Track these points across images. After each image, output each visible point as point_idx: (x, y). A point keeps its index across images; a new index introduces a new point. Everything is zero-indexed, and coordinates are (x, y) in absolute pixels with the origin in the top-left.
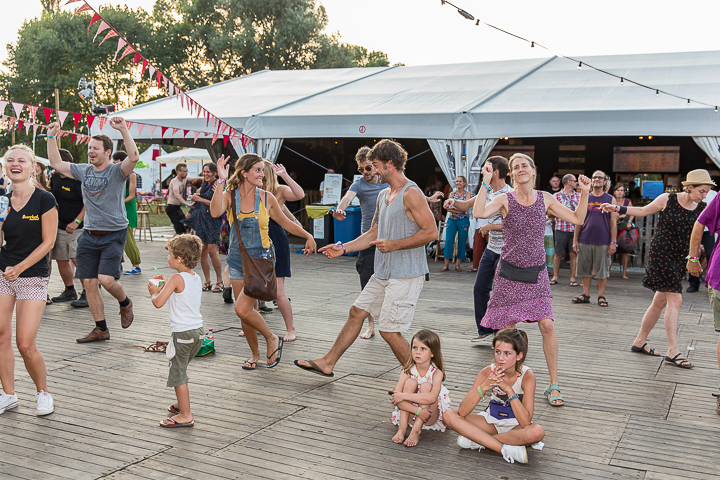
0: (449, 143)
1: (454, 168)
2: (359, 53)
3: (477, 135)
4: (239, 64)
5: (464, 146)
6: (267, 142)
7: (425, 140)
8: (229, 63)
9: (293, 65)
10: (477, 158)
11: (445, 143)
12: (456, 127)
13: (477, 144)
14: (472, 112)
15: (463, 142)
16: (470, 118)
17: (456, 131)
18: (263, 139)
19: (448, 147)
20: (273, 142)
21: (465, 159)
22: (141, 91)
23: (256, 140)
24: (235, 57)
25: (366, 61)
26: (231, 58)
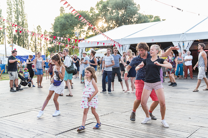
0: (179, 43)
1: (181, 49)
2: (151, 17)
3: (187, 40)
4: (115, 23)
5: (183, 43)
6: (126, 45)
7: (172, 42)
8: (112, 23)
9: (131, 23)
10: (188, 46)
11: (178, 43)
12: (181, 38)
13: (187, 42)
14: (185, 33)
15: (183, 42)
16: (185, 35)
17: (181, 39)
18: (125, 45)
19: (179, 44)
20: (128, 45)
21: (184, 47)
22: (87, 33)
23: (123, 45)
24: (113, 22)
25: (153, 19)
26: (112, 22)
